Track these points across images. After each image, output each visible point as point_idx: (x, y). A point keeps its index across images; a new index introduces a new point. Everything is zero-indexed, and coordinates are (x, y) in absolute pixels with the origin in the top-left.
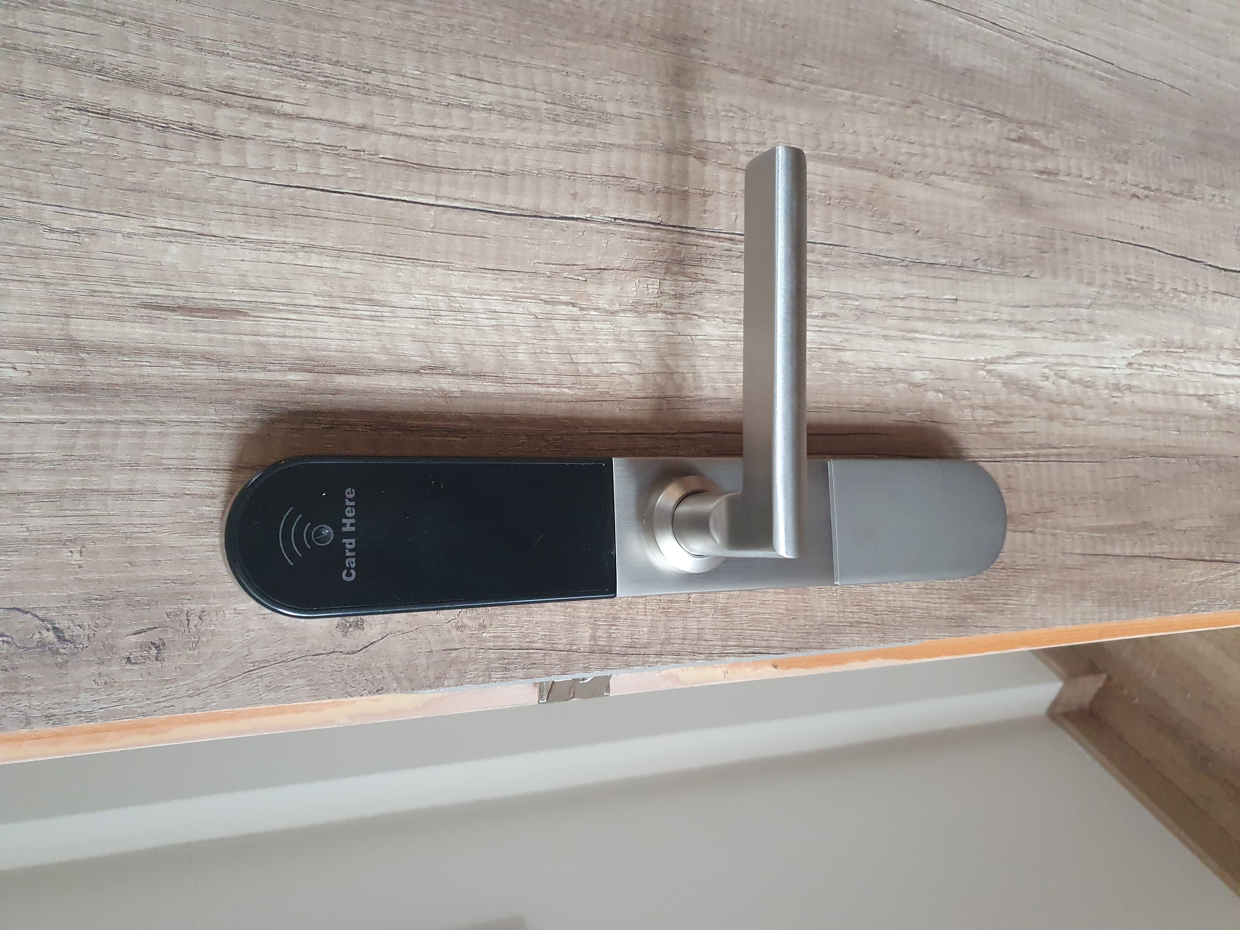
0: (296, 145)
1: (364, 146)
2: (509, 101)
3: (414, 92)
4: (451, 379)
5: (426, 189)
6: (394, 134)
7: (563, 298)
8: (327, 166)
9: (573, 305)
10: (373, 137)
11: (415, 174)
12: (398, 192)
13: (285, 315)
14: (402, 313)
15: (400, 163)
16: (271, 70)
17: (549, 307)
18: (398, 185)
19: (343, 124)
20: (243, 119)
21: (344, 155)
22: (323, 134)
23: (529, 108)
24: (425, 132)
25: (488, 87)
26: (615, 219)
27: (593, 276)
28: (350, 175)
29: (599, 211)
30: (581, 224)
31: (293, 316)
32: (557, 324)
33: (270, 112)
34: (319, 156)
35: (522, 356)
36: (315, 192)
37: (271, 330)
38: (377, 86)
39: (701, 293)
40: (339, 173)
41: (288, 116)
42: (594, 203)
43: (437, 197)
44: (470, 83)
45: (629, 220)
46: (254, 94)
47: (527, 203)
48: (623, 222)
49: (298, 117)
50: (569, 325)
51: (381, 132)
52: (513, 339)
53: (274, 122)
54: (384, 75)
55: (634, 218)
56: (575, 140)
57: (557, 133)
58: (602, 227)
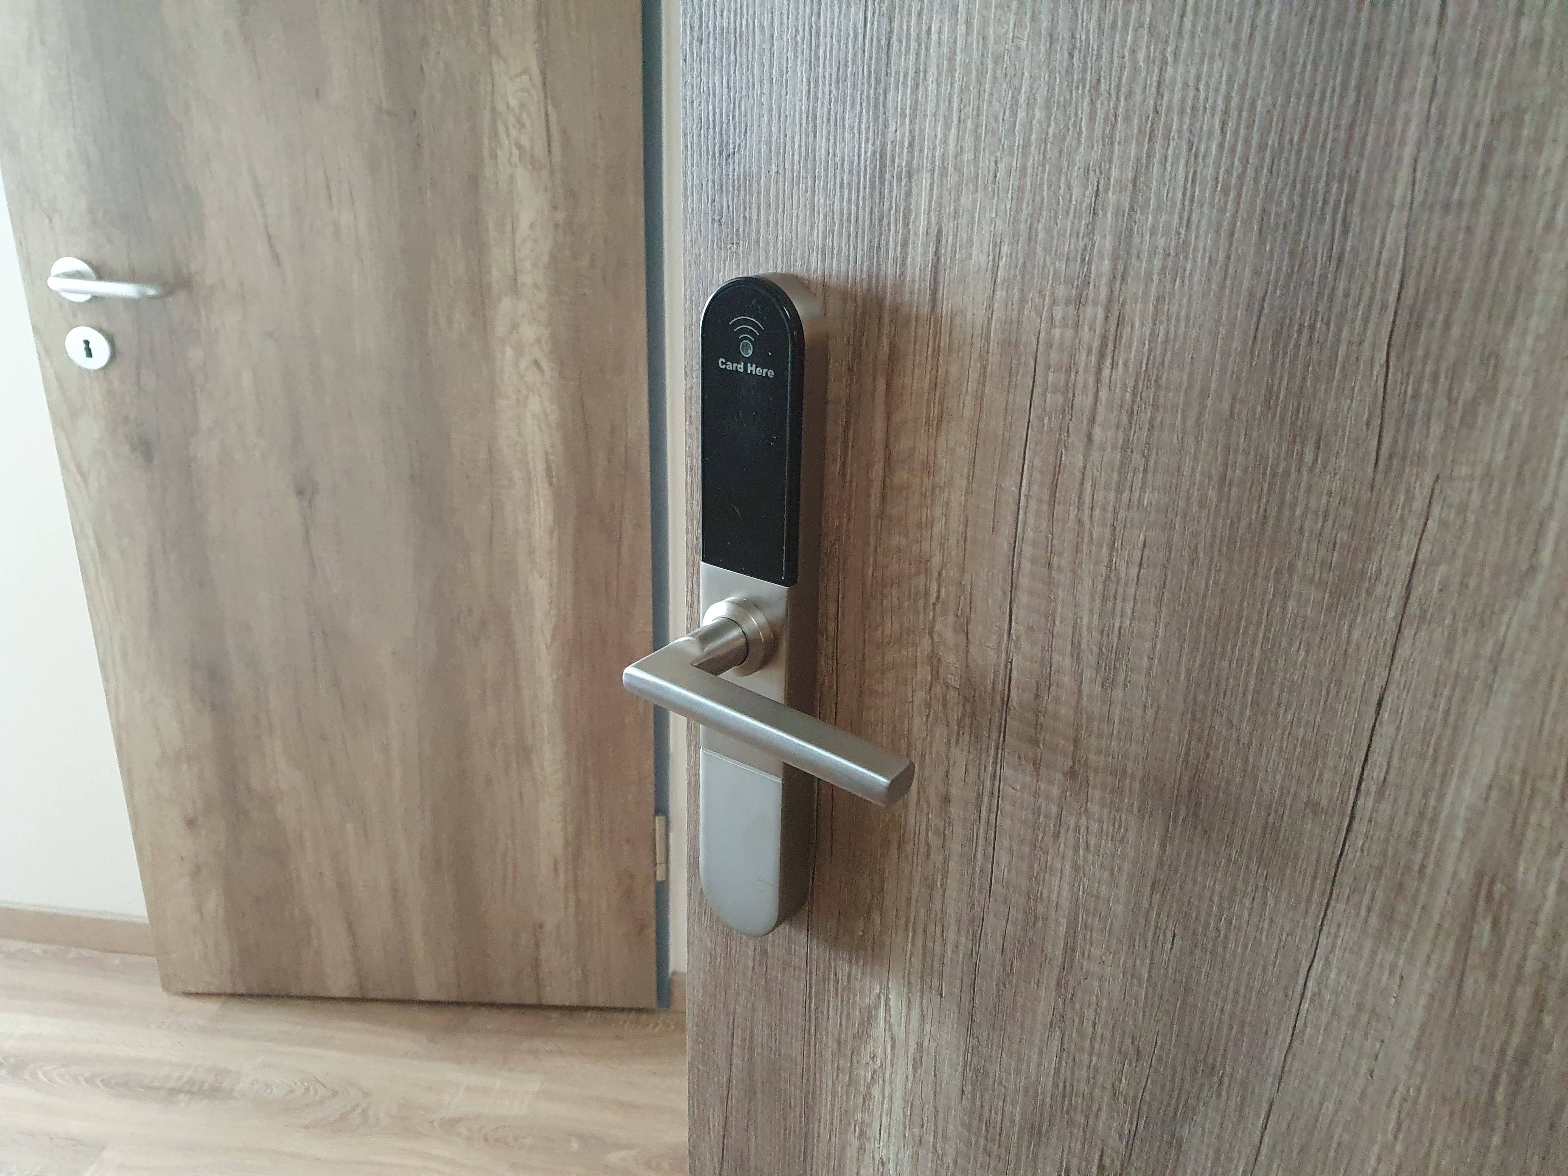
0: (1072, 375)
1: (1073, 438)
2: (1121, 590)
3: (1126, 495)
4: (881, 473)
5: (1035, 488)
6: (1085, 468)
7: (943, 590)
8: (1055, 400)
9: (938, 598)
10: (1081, 448)
11: (1049, 480)
12: (1032, 462)
13: (931, 344)
14: (932, 443)
15: (1058, 469)
16: (1142, 363)
17: (936, 574)
18: (1037, 462)
19: (1092, 421)
20: (1095, 331)
21: (1063, 418)
22: (1083, 401)
23: (1114, 608)
24: (1087, 499)
25: (1134, 571)
26: (1011, 663)
27: (962, 625)
28: (1046, 420)
29: (1018, 648)
30: (1006, 627)
31: (930, 350)
32: (922, 578)
33: (1102, 356)
34: (1063, 394)
35: (897, 540)
36: (1031, 386)
37: (920, 330)
38: (1131, 461)
39: (948, 725)
40: (1048, 410)
41: (1099, 370)
42: (1025, 647)
43: (1027, 497)
44: (1137, 554)
45: (1010, 677)
46: (1118, 343)
47: (1024, 581)
48: (1008, 670)
49: (1098, 381)
50: (922, 589)
51: (1086, 457)
52: (911, 536)
53: (1093, 358)
54: (1141, 469)
55: (1013, 682)
56: (1084, 646)
57: (1089, 630)
58: (1003, 647)
